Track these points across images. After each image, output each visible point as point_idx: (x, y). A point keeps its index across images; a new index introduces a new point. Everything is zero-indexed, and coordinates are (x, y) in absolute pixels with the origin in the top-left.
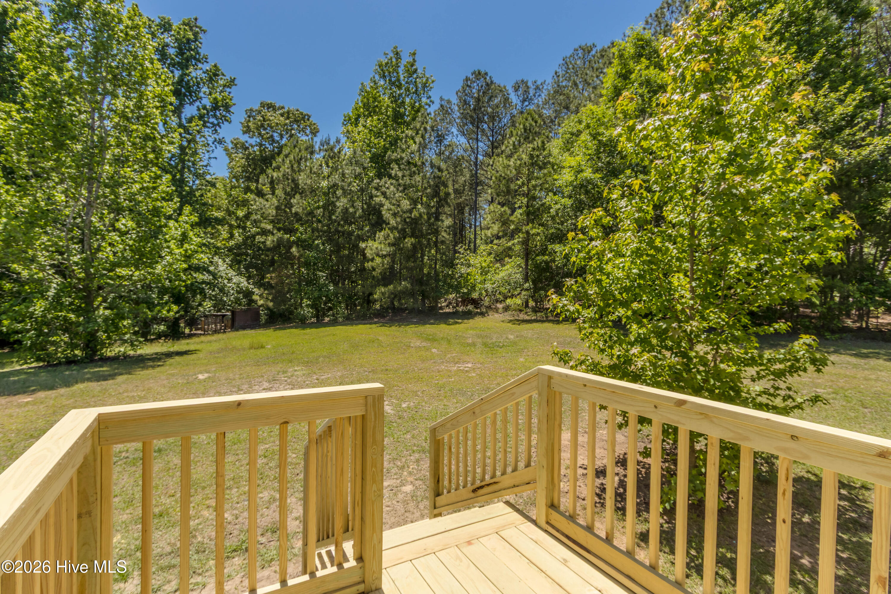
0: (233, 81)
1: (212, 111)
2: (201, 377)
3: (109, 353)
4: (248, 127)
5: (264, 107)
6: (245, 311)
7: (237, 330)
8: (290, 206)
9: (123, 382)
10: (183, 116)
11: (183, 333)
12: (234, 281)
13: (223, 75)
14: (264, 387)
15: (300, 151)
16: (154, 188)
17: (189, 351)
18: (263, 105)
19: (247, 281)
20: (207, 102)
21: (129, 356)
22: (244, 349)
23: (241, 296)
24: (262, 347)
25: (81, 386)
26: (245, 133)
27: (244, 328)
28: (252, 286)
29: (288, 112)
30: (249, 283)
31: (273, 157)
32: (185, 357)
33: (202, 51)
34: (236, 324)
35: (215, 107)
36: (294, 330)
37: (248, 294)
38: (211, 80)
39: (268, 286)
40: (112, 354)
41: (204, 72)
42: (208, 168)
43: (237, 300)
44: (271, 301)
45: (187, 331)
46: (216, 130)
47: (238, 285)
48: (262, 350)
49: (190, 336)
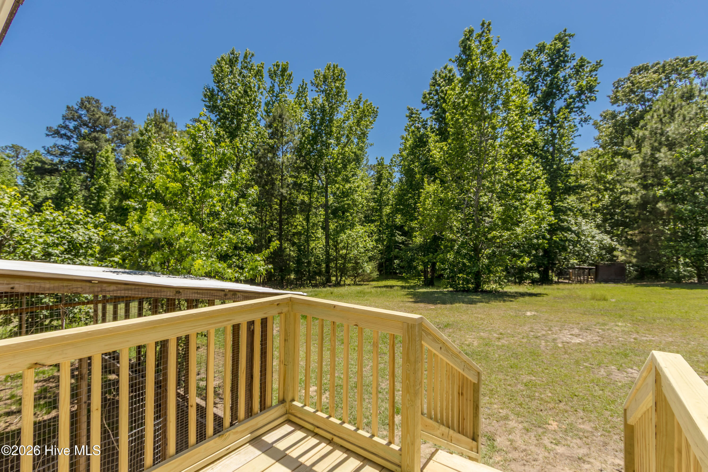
0: (599, 64)
1: (577, 97)
2: (529, 314)
3: (486, 287)
4: (616, 97)
5: (634, 73)
6: (608, 266)
7: (600, 282)
8: (655, 161)
9: (479, 308)
10: (554, 110)
11: (552, 280)
12: (597, 238)
13: (589, 63)
14: (573, 333)
15: (673, 101)
16: (517, 173)
17: (540, 294)
18: (633, 72)
19: (611, 238)
20: (573, 92)
21: (498, 292)
22: (585, 299)
23: (604, 252)
24: (605, 299)
25: (457, 305)
26: (613, 103)
27: (606, 281)
28: (615, 243)
29: (664, 66)
30: (612, 240)
31: (642, 117)
32: (534, 298)
33: (569, 54)
34: (599, 277)
35: (581, 92)
36: (659, 289)
37: (611, 250)
38: (577, 72)
39: (630, 243)
40: (489, 289)
41: (571, 69)
42: (572, 145)
43: (599, 255)
44: (635, 257)
45: (555, 279)
46: (581, 112)
47: (601, 242)
48: (602, 303)
49: (558, 283)
